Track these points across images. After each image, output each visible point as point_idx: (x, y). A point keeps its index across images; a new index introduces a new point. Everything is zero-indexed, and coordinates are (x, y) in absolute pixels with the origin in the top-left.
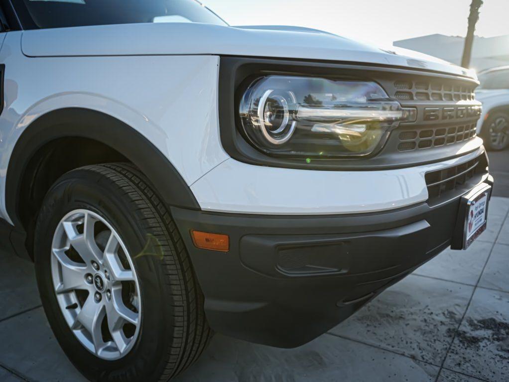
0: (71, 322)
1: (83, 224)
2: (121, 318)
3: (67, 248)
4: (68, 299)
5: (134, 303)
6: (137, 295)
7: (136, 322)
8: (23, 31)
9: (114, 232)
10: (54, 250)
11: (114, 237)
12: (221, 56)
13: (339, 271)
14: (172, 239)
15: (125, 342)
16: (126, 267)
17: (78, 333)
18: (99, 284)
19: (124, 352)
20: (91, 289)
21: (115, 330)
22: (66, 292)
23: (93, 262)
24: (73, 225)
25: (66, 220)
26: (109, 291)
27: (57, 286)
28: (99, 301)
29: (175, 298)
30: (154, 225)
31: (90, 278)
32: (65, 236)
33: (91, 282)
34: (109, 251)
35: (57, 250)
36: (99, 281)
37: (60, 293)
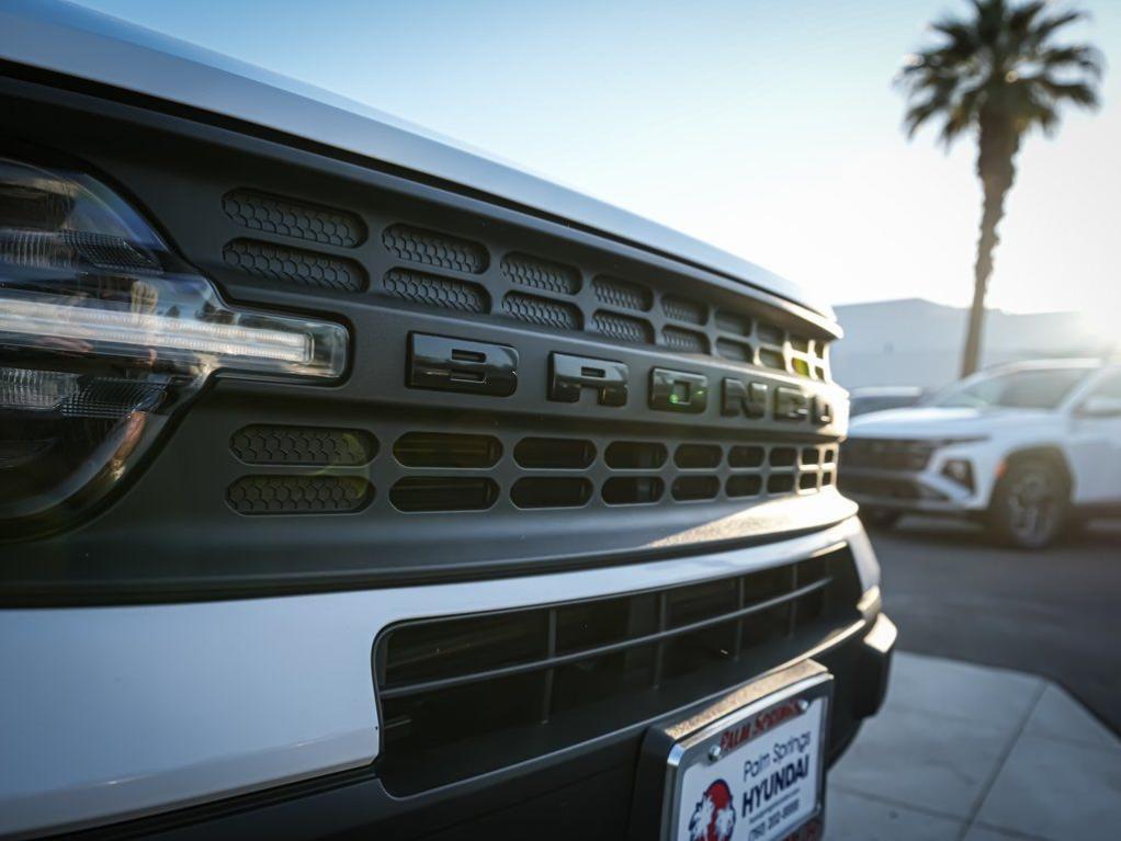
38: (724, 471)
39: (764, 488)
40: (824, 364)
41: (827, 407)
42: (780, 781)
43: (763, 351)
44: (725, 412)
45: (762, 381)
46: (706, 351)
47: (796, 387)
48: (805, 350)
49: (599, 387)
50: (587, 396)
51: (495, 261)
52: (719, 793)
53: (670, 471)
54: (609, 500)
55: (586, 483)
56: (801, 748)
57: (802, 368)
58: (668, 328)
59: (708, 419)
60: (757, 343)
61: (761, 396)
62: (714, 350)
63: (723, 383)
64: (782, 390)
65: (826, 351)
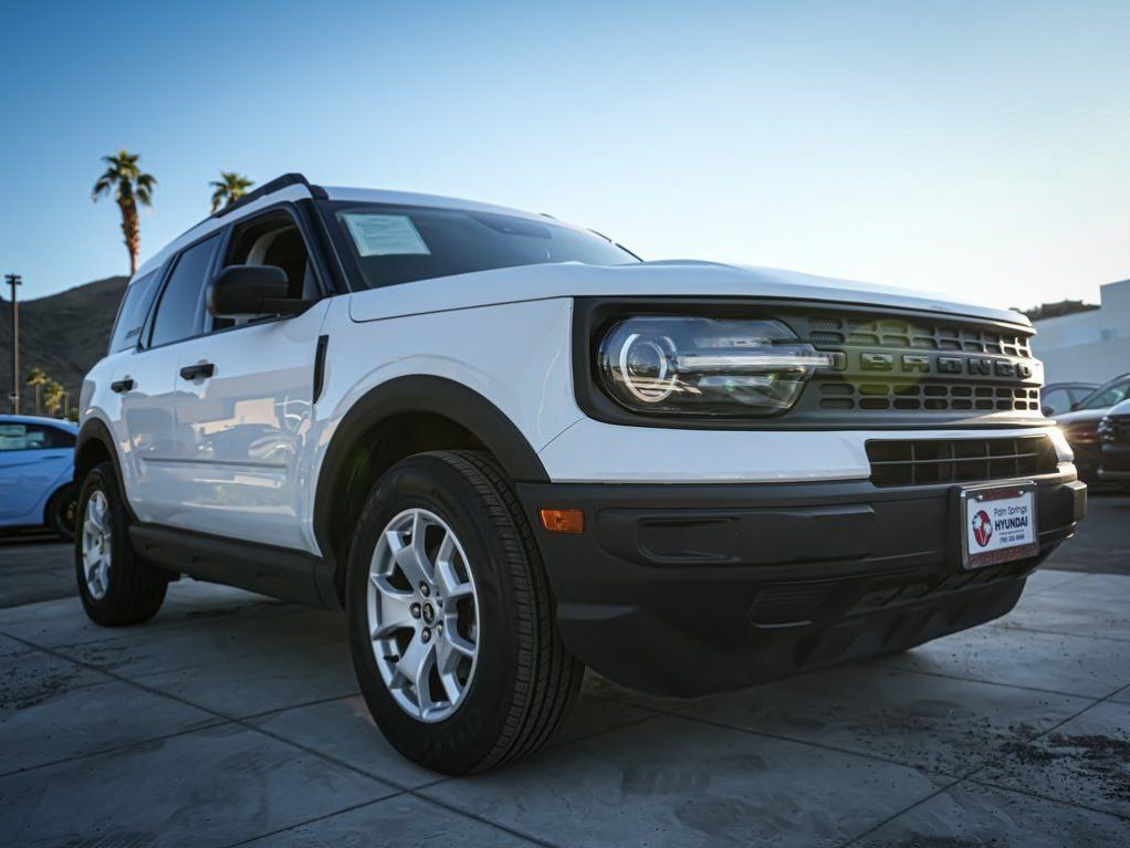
0: (388, 677)
1: (411, 536)
2: (455, 651)
3: (390, 573)
4: (386, 648)
5: (472, 637)
6: (475, 623)
7: (474, 653)
8: (352, 294)
9: (449, 532)
10: (373, 575)
11: (450, 537)
12: (575, 297)
13: (729, 558)
14: (521, 533)
15: (458, 688)
16: (463, 579)
17: (398, 693)
18: (429, 615)
19: (457, 703)
20: (417, 625)
21: (446, 671)
22: (385, 636)
23: (422, 583)
24: (399, 536)
25: (391, 529)
26: (441, 623)
27: (374, 627)
28: (426, 640)
29: (522, 608)
30: (498, 514)
31: (416, 609)
32: (388, 552)
33: (417, 616)
34: (443, 559)
35: (376, 575)
36: (427, 609)
37: (377, 638)
38: (974, 398)
39: (995, 407)
40: (1028, 348)
41: (1026, 369)
42: (1013, 523)
43: (988, 346)
44: (970, 373)
45: (989, 358)
46: (960, 349)
47: (1007, 361)
48: (1013, 343)
49: (920, 366)
50: (916, 369)
51: (879, 326)
52: (983, 515)
53: (949, 398)
54: (927, 408)
55: (917, 402)
56: (1023, 512)
57: (1013, 352)
58: (943, 341)
59: (964, 375)
60: (984, 342)
61: (987, 366)
62: (963, 348)
63: (969, 361)
64: (999, 363)
65: (1028, 341)
